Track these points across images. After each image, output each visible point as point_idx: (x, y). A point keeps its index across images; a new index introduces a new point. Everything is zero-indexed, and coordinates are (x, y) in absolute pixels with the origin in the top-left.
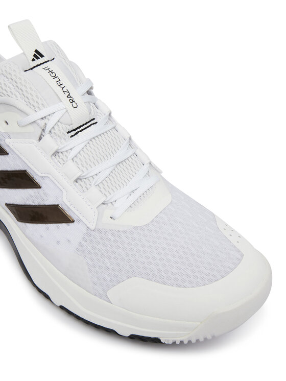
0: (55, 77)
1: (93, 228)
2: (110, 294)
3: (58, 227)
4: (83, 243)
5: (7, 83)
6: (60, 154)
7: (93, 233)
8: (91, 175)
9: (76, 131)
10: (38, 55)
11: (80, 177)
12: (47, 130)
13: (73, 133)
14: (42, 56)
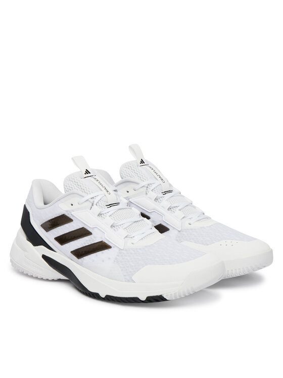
0: (97, 181)
1: (122, 249)
2: (133, 278)
3: (103, 253)
4: (117, 257)
5: (73, 184)
6: (102, 215)
7: (122, 251)
8: (120, 224)
9: (110, 205)
10: (87, 172)
11: (113, 224)
12: (95, 204)
13: (109, 206)
14: (90, 173)
